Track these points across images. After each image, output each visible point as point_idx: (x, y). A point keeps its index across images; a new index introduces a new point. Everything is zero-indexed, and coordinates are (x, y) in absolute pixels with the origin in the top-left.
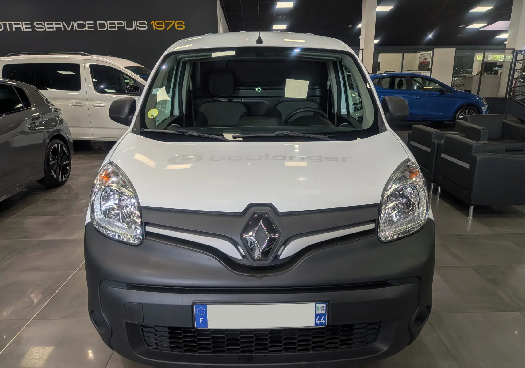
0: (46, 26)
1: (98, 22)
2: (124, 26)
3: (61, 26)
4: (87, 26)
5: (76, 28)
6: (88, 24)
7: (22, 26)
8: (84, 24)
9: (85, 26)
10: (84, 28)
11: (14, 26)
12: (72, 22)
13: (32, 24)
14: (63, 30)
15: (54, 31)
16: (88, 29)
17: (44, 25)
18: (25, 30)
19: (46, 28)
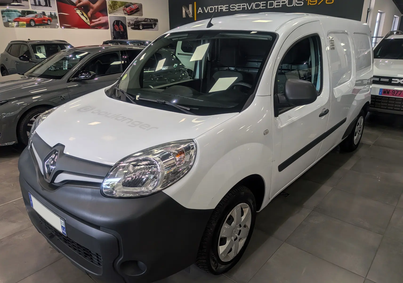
0: (237, 7)
1: (269, 2)
2: (286, 4)
3: (246, 6)
4: (261, 5)
5: (254, 7)
6: (263, 4)
7: (224, 8)
8: (260, 4)
9: (260, 5)
10: (259, 7)
11: (219, 8)
12: (252, 3)
13: (229, 7)
14: (246, 9)
15: (241, 10)
16: (261, 8)
17: (236, 7)
18: (225, 11)
19: (237, 8)
